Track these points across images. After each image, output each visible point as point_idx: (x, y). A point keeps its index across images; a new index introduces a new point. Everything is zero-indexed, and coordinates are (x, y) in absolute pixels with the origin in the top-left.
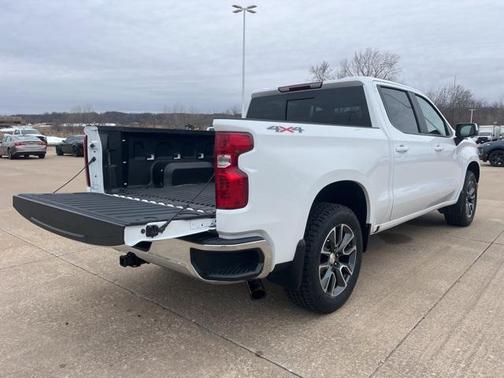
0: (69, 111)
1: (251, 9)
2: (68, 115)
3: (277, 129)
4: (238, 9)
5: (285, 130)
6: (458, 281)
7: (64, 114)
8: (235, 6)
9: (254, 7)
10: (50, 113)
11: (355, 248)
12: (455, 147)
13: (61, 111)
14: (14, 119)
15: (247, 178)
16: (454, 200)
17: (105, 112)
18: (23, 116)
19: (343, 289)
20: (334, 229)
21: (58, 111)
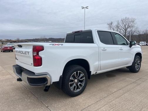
0: (39, 38)
1: (87, 8)
2: (39, 39)
3: (53, 45)
4: (83, 8)
5: (56, 45)
6: (120, 89)
7: (38, 39)
8: (82, 7)
9: (88, 7)
10: (35, 38)
11: (84, 78)
12: (130, 48)
13: (38, 38)
14: (25, 40)
15: (42, 58)
16: (130, 64)
17: (49, 38)
18: (28, 40)
19: (80, 90)
20: (75, 72)
21: (37, 38)
